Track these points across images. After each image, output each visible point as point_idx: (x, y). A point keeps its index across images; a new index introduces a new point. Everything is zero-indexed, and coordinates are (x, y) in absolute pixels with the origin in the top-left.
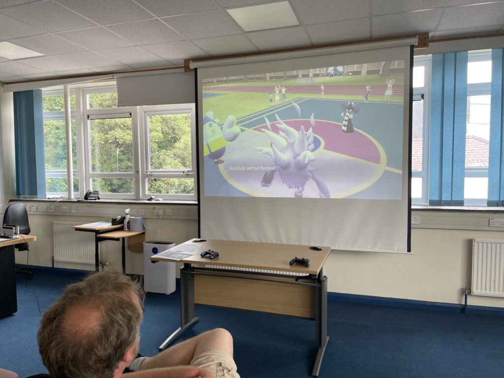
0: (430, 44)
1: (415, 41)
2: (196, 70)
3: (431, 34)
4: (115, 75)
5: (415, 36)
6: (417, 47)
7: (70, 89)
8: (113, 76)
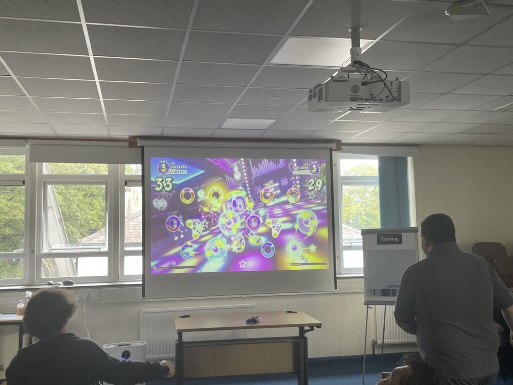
0: (343, 147)
1: (333, 146)
2: (142, 147)
3: (342, 141)
5: (333, 142)
6: (335, 150)
8: (26, 141)
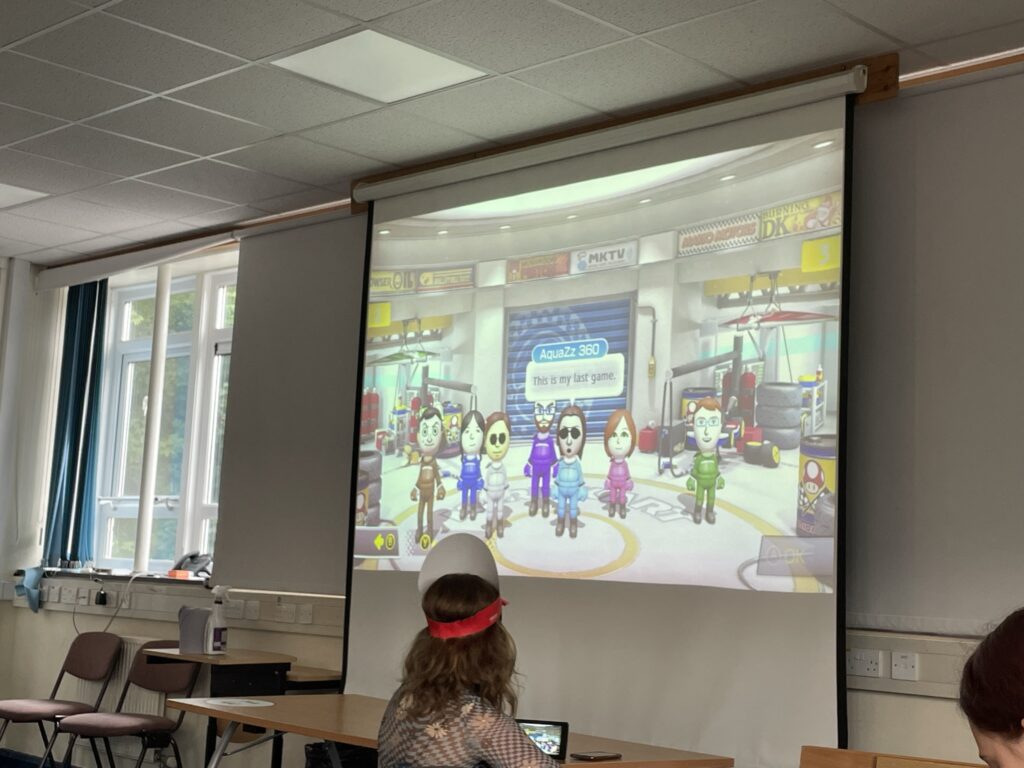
2: (370, 205)
4: (236, 232)
5: (854, 67)
7: (173, 278)
8: (232, 236)
